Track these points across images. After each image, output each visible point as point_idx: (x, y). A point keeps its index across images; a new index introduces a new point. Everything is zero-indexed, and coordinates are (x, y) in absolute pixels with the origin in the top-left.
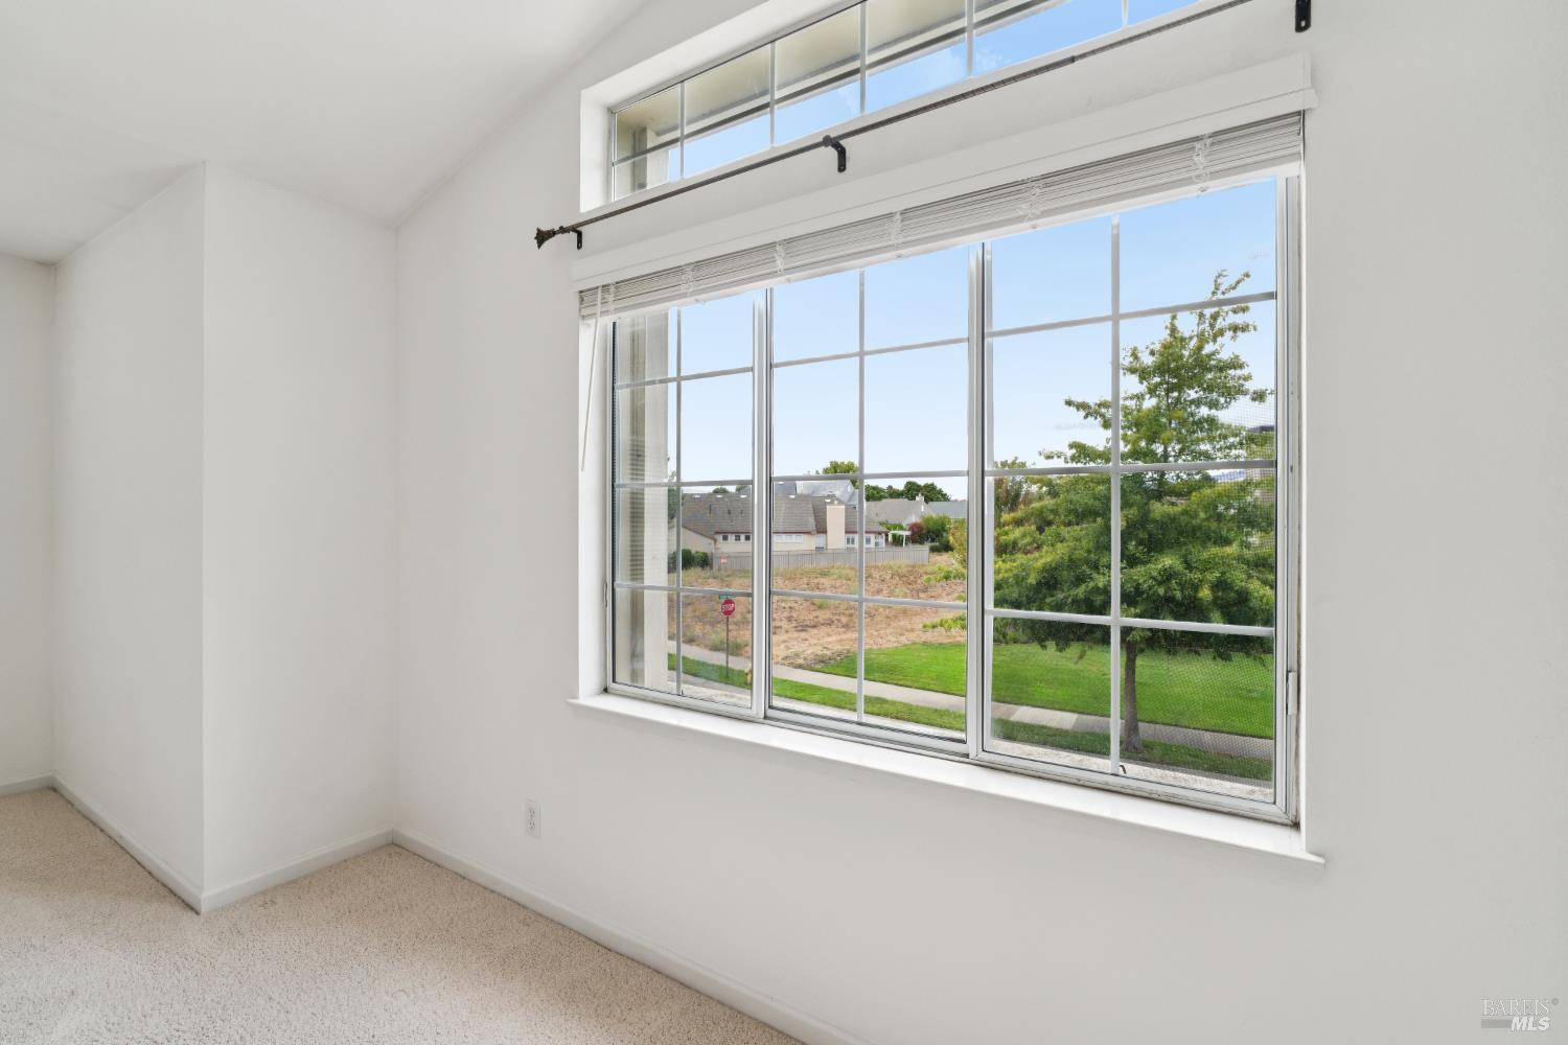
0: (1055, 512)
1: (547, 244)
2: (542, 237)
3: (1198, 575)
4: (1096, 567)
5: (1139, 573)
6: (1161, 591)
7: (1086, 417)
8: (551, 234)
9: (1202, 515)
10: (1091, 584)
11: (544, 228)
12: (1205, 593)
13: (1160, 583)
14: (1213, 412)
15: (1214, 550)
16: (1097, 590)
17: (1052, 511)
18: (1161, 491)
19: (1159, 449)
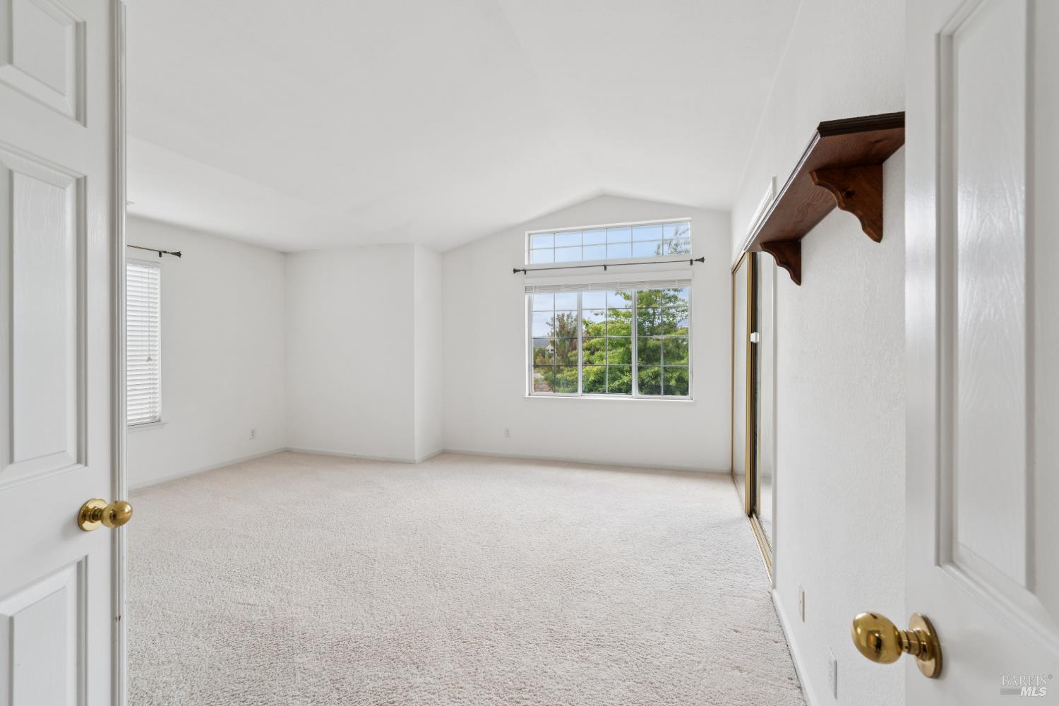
0: (602, 344)
1: (516, 273)
2: (515, 271)
3: (670, 375)
4: (622, 372)
5: (644, 373)
6: (654, 383)
7: (616, 295)
8: (519, 271)
9: (671, 345)
10: (621, 381)
11: (516, 269)
12: (673, 383)
13: (653, 379)
14: (676, 293)
15: (677, 362)
16: (623, 383)
17: (600, 344)
18: (653, 331)
19: (651, 311)
